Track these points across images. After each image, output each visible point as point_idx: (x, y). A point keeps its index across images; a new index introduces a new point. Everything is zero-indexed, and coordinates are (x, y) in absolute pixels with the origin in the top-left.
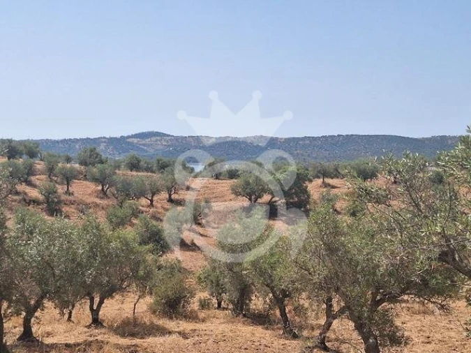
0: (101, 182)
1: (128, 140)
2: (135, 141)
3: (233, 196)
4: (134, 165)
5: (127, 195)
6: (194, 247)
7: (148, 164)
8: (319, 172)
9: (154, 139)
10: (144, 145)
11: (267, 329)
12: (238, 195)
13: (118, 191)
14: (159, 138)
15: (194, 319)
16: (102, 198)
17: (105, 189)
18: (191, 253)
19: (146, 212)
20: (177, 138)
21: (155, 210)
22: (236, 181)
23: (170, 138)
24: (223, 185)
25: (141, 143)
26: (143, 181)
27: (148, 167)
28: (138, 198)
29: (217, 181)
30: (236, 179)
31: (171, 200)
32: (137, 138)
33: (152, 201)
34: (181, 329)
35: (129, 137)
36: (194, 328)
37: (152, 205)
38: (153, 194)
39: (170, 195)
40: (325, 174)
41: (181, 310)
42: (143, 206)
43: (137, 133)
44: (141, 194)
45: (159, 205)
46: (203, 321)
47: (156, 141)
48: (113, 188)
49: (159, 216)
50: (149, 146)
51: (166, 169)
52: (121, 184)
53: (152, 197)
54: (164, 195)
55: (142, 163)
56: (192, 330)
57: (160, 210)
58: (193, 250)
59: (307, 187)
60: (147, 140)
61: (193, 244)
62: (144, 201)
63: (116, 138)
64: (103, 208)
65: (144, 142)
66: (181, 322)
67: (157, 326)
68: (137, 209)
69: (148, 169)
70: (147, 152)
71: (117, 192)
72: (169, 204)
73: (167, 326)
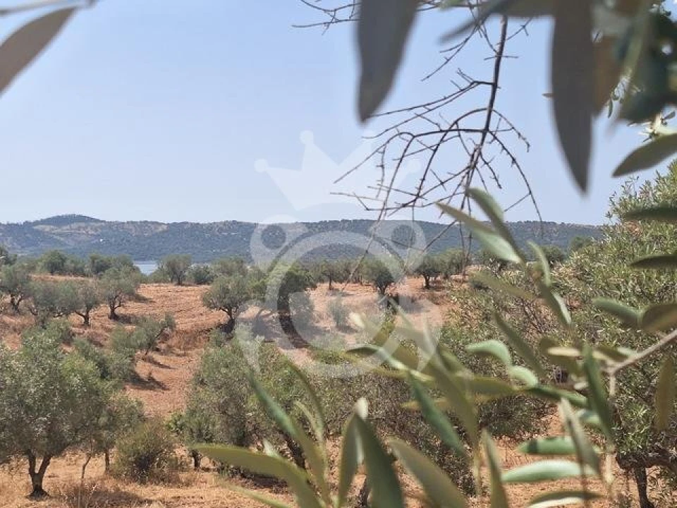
0: (10, 291)
1: (36, 228)
2: (47, 228)
3: (204, 309)
4: (56, 266)
5: (51, 310)
6: (152, 384)
7: (76, 263)
8: (324, 274)
9: (74, 226)
10: (60, 235)
11: (277, 492)
12: (211, 308)
13: (37, 303)
14: (83, 225)
15: (175, 482)
16: (13, 315)
17: (16, 301)
18: (149, 392)
19: (79, 334)
20: (110, 225)
21: (92, 330)
22: (208, 287)
23: (99, 224)
24: (189, 293)
25: (55, 231)
26: (74, 289)
27: (75, 268)
28: (67, 314)
29: (180, 288)
30: (209, 284)
31: (114, 317)
32: (49, 224)
33: (86, 318)
34: (160, 496)
35: (37, 223)
36: (176, 494)
37: (86, 323)
38: (89, 308)
39: (113, 309)
40: (332, 276)
41: (156, 470)
42: (73, 326)
43: (50, 216)
44: (71, 308)
45: (97, 324)
46: (188, 484)
47: (79, 228)
48: (30, 299)
49: (98, 339)
50: (67, 236)
51: (106, 271)
52: (41, 294)
53: (87, 312)
54: (105, 309)
55: (68, 263)
56: (174, 498)
57: (100, 331)
58: (152, 388)
59: (309, 295)
60: (65, 228)
61: (151, 379)
62: (75, 319)
63: (17, 225)
64: (15, 330)
65: (59, 230)
66: (157, 488)
67: (125, 493)
68: (67, 329)
69: (77, 271)
70: (65, 244)
71: (36, 306)
72: (111, 321)
73: (139, 494)
